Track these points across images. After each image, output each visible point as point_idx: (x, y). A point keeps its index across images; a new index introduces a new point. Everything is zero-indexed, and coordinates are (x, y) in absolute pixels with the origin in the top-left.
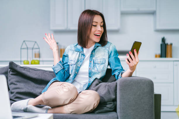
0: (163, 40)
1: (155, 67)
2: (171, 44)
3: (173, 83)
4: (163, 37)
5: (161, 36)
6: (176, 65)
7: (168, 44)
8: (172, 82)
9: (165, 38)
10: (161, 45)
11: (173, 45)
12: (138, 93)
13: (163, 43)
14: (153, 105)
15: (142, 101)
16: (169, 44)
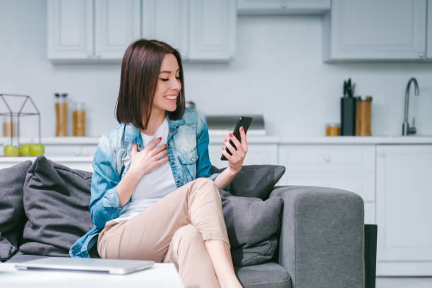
0: (348, 87)
1: (328, 161)
2: (369, 100)
3: (375, 201)
4: (347, 80)
5: (342, 76)
6: (384, 156)
7: (360, 98)
8: (373, 199)
9: (352, 83)
10: (343, 100)
11: (374, 101)
12: (333, 223)
13: (347, 95)
14: (362, 247)
15: (341, 238)
16: (363, 98)
